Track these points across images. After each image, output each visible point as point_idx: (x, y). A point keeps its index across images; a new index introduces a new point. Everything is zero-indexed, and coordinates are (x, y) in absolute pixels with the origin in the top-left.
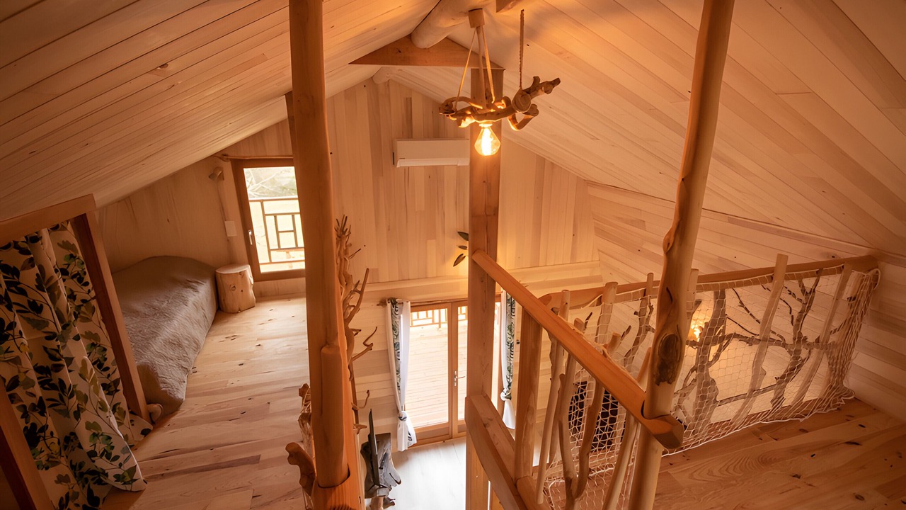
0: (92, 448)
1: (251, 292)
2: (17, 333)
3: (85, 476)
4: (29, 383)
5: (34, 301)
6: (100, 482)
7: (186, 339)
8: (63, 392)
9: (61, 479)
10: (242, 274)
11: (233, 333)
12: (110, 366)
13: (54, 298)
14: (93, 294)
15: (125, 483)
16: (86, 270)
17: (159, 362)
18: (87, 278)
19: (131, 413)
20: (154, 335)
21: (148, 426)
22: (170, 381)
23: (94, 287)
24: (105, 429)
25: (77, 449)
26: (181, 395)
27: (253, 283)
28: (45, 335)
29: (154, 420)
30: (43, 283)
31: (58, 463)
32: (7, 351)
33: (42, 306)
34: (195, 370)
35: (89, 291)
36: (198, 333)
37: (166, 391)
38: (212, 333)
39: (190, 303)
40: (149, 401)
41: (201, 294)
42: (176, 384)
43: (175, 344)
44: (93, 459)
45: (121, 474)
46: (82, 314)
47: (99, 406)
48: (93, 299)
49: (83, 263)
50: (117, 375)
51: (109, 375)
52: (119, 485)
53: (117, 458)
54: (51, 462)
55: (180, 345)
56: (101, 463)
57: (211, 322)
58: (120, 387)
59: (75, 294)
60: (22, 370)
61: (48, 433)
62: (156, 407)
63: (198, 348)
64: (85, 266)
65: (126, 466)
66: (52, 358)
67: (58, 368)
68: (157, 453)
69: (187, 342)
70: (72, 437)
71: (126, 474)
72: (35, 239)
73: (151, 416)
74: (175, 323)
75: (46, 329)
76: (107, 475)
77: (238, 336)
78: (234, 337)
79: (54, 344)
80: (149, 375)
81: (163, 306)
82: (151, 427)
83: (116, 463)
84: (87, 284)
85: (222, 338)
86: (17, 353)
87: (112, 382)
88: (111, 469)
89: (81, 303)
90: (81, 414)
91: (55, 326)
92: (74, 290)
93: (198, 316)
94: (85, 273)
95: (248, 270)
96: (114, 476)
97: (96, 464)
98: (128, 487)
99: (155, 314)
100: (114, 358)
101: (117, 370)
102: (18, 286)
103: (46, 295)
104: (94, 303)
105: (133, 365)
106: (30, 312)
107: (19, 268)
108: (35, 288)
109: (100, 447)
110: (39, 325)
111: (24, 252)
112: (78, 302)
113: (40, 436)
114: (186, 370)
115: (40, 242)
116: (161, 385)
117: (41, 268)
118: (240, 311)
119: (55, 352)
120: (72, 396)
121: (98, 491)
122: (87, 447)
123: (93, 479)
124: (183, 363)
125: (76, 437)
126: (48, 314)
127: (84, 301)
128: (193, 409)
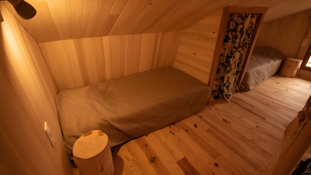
0: (226, 83)
1: (296, 72)
2: (229, 42)
3: (220, 90)
4: (224, 57)
5: (237, 35)
6: (221, 94)
7: (262, 74)
8: (228, 64)
9: (216, 85)
10: (297, 63)
11: (279, 82)
12: (240, 66)
13: (241, 37)
14: (249, 42)
15: (226, 97)
16: (252, 33)
17: (251, 75)
18: (251, 36)
19: (237, 83)
20: (255, 66)
21: (238, 90)
22: (251, 82)
23: (250, 40)
24: (230, 81)
25: (222, 82)
26: (251, 88)
27: (299, 68)
28: (234, 46)
29: (240, 90)
30: (241, 31)
31: (218, 81)
32: (225, 46)
33: (238, 37)
34: (259, 85)
35: (249, 40)
36: (267, 75)
37: (248, 84)
38: (270, 78)
39: (270, 64)
40: (242, 84)
41: (276, 63)
42: (252, 84)
43: (258, 73)
44: (224, 86)
45: (227, 94)
46: (243, 47)
47: (233, 74)
48: (248, 43)
49: (252, 31)
50: (240, 70)
51: (238, 69)
52: (225, 97)
53: (228, 90)
54: (217, 80)
55: (259, 74)
56: (225, 88)
57: (272, 74)
58: (239, 74)
59: (245, 40)
60: (225, 52)
61: (221, 72)
62: (243, 86)
63: (263, 79)
64: (252, 32)
65: (229, 93)
66: (232, 54)
67: (231, 57)
68: (236, 97)
69: (262, 75)
70: (223, 78)
71: (228, 95)
72: (247, 17)
73: (240, 88)
74: (263, 67)
75: (235, 45)
76: (224, 92)
77: (280, 84)
78: (278, 83)
79: (234, 50)
80: (247, 76)
81: (261, 61)
82: (239, 91)
83: (228, 91)
84: (249, 38)
85: (273, 81)
86: (226, 47)
87: (238, 71)
88: (226, 92)
89: (245, 43)
90: (228, 73)
91: (237, 45)
92: (246, 38)
93: (270, 69)
94: (251, 34)
95: (301, 62)
96: (226, 94)
97: (224, 88)
98: (226, 99)
99: (258, 62)
100: (242, 65)
101: (241, 69)
102: (236, 30)
103: (240, 34)
104: (248, 45)
105: (245, 71)
106: (234, 38)
107: (239, 24)
108: (239, 31)
109: (227, 84)
110: (234, 42)
111: (243, 19)
112: (244, 43)
113: (219, 72)
114: (256, 83)
115: (247, 18)
116: (248, 81)
117: (243, 26)
118: (286, 76)
119: (233, 52)
120: (229, 67)
121: (220, 95)
122: (225, 82)
123: (220, 92)
124: (257, 80)
125: (224, 79)
126: (238, 40)
127: (246, 43)
128: (252, 94)
